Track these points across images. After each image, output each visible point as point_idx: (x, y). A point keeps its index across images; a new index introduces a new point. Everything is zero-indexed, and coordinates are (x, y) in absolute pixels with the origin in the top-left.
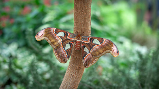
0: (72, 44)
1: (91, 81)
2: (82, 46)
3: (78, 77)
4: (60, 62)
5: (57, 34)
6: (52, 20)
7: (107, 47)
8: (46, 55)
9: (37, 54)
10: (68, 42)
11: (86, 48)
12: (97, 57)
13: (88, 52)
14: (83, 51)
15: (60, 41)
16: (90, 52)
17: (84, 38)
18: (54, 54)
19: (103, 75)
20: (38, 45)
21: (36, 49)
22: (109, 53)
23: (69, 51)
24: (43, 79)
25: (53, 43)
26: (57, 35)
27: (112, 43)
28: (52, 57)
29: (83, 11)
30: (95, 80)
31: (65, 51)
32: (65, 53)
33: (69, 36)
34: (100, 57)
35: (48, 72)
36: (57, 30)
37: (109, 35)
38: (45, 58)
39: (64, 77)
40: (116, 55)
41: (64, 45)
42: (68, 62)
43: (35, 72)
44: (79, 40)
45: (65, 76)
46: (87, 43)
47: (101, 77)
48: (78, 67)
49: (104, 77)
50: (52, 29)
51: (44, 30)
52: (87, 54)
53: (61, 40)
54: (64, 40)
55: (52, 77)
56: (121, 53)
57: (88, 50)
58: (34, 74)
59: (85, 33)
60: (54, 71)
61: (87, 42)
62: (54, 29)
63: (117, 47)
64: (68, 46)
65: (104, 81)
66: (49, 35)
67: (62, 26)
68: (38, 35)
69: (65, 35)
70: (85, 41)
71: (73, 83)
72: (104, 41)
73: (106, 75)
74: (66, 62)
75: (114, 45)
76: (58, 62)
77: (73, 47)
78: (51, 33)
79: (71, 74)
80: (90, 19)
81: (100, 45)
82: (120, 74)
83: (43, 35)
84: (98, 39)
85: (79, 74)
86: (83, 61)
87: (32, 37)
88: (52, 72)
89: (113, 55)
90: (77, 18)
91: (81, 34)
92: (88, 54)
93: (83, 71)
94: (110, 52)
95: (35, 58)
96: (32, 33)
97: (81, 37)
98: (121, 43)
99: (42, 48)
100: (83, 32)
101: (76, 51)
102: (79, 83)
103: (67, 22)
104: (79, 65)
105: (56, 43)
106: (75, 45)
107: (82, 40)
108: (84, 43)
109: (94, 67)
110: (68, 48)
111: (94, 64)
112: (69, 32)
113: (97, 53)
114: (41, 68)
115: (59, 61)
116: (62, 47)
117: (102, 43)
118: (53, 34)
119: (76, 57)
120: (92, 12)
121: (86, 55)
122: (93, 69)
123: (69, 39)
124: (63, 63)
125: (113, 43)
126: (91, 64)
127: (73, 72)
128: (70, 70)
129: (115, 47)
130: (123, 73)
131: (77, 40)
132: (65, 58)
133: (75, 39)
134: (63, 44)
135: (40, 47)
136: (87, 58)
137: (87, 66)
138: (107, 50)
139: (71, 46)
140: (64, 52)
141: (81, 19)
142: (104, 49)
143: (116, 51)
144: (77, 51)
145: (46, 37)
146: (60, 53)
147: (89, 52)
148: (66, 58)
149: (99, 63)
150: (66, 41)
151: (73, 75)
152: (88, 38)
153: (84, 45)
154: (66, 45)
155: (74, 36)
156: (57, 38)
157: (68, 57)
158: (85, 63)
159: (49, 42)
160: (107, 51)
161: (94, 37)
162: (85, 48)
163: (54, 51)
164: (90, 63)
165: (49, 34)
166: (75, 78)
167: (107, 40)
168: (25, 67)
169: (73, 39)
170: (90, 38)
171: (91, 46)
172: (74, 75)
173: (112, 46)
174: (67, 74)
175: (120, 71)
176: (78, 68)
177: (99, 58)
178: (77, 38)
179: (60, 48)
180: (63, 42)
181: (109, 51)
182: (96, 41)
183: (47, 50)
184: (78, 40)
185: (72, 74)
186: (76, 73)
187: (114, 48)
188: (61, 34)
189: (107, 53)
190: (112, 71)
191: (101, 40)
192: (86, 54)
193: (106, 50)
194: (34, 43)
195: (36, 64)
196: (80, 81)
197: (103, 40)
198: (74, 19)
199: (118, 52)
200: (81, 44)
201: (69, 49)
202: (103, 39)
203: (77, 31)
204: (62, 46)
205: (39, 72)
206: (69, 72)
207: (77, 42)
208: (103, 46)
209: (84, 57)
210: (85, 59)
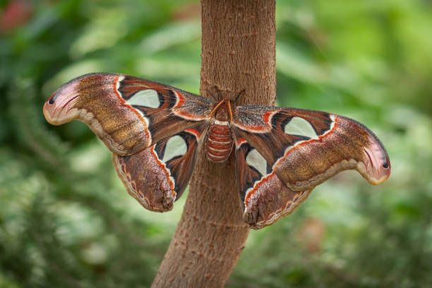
0: (193, 137)
1: (273, 273)
2: (238, 147)
3: (223, 262)
4: (143, 205)
5: (128, 98)
6: (109, 44)
7: (346, 149)
8: (86, 177)
9: (51, 173)
10: (176, 128)
11: (254, 152)
12: (301, 185)
13: (262, 169)
14: (241, 163)
15: (142, 124)
16: (274, 167)
17: (246, 115)
18: (120, 176)
19: (326, 251)
20: (53, 140)
21: (47, 156)
22: (354, 172)
23: (182, 164)
24: (82, 263)
25: (111, 134)
26: (128, 103)
27: (365, 133)
28: (108, 185)
29: (240, 9)
30: (291, 269)
31: (163, 167)
32: (163, 172)
33: (178, 107)
34: (317, 187)
35: (97, 240)
36: (131, 84)
37: (353, 101)
38: (82, 188)
39: (163, 262)
40: (379, 179)
41: (158, 144)
42: (179, 206)
43: (48, 239)
44: (225, 123)
45: (167, 256)
46: (260, 132)
47: (316, 258)
48: (220, 224)
49: (328, 258)
50: (110, 79)
51: (75, 84)
52: (260, 176)
53: (147, 121)
54: (157, 121)
55: (113, 257)
56: (400, 168)
57: (265, 162)
58: (46, 244)
59: (250, 92)
60: (123, 238)
61: (260, 128)
62: (115, 77)
63: (382, 148)
64: (176, 147)
65: (329, 270)
66: (97, 104)
67: (150, 67)
68: (52, 102)
69: (162, 104)
70: (251, 124)
71: (200, 280)
72: (332, 125)
73: (338, 252)
74: (168, 207)
75: (371, 140)
76: (136, 208)
77: (199, 148)
78: (104, 94)
79: (190, 250)
80: (272, 39)
81: (316, 141)
82: (391, 244)
83: (72, 104)
84: (308, 116)
85: (227, 253)
86: (241, 205)
87: (32, 110)
88: (112, 241)
89: (367, 178)
90: (214, 33)
91: (232, 96)
92: (265, 176)
93: (243, 240)
94: (355, 168)
95: (43, 188)
96: (31, 95)
97: (233, 109)
98: (401, 131)
99: (68, 153)
100: (244, 90)
101: (211, 167)
102: (224, 282)
103: (173, 51)
104: (226, 220)
105: (124, 135)
106: (206, 140)
107: (236, 122)
108: (248, 133)
109: (288, 224)
110: (177, 153)
111: (290, 213)
112: (180, 91)
113: (303, 172)
114: (68, 224)
115: (139, 201)
116: (149, 150)
117: (326, 132)
118: (114, 97)
119: (210, 188)
120: (281, 14)
121: (254, 181)
122: (285, 232)
123: (183, 119)
124: (156, 211)
125: (371, 133)
126: (275, 216)
127: (202, 245)
128: (187, 236)
129: (375, 146)
130: (402, 238)
131: (217, 122)
132: (164, 192)
133: (208, 119)
134: (153, 139)
135: (62, 148)
136: (258, 192)
137: (259, 223)
138: (343, 158)
139: (188, 145)
140: (157, 169)
141: (233, 38)
142: (331, 156)
143: (378, 162)
144: (215, 164)
145: (84, 111)
146: (143, 172)
147: (269, 169)
148: (169, 193)
149: (309, 209)
150: (169, 127)
151: (201, 256)
152: (262, 113)
153: (245, 142)
154: (166, 140)
155: (202, 107)
156: (131, 116)
157: (179, 190)
158: (252, 209)
159: (97, 127)
160: (345, 161)
161: (292, 109)
162: (250, 154)
163: (119, 166)
164: (274, 209)
165: (95, 98)
166: (211, 266)
167: (346, 123)
168: (13, 217)
169: (199, 119)
170: (274, 113)
171: (279, 145)
172: (205, 255)
173: (366, 143)
174: (175, 250)
175: (390, 234)
176: (222, 229)
177: (310, 190)
178: (215, 115)
179: (141, 154)
180: (153, 129)
181: (352, 161)
182: (299, 125)
183: (88, 160)
184: (220, 120)
185: (193, 250)
186: (211, 246)
187: (373, 153)
188: (148, 98)
189: (343, 169)
190: (363, 236)
191: (320, 122)
192: (257, 175)
193: (339, 161)
194: (40, 131)
195: (51, 209)
196: (228, 275)
197: (331, 121)
198: (204, 38)
199: (386, 165)
200: (234, 137)
201: (180, 156)
202: (327, 115)
203: (216, 87)
204: (152, 145)
205: (62, 238)
206: (183, 243)
207: (213, 130)
208: (329, 146)
209: (246, 190)
210: (252, 197)
